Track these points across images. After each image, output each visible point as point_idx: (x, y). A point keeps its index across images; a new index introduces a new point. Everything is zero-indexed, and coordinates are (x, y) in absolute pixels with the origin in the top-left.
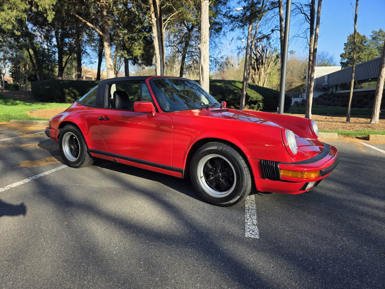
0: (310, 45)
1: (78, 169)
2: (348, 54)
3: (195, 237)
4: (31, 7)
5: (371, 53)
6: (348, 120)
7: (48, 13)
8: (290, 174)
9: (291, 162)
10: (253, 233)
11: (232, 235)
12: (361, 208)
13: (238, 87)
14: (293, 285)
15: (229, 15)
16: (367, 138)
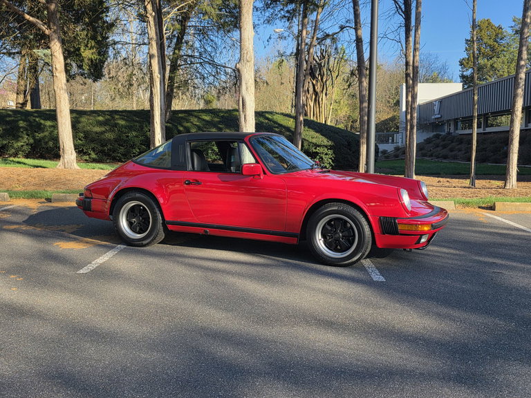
0: (406, 56)
2: (472, 59)
6: (472, 184)
8: (406, 228)
9: (407, 217)
16: (492, 208)
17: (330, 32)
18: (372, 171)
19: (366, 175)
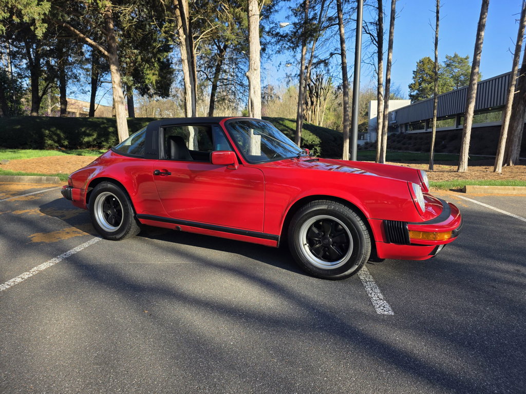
0: (378, 74)
1: (118, 242)
2: (417, 84)
3: (318, 317)
4: (11, 17)
5: (445, 84)
6: (431, 168)
7: (37, 25)
8: (420, 236)
9: (421, 222)
10: (385, 309)
11: (361, 312)
12: (491, 272)
13: (288, 127)
14: (455, 362)
15: (274, 33)
16: (463, 190)
17: (322, 58)
18: (355, 159)
19: (350, 163)
